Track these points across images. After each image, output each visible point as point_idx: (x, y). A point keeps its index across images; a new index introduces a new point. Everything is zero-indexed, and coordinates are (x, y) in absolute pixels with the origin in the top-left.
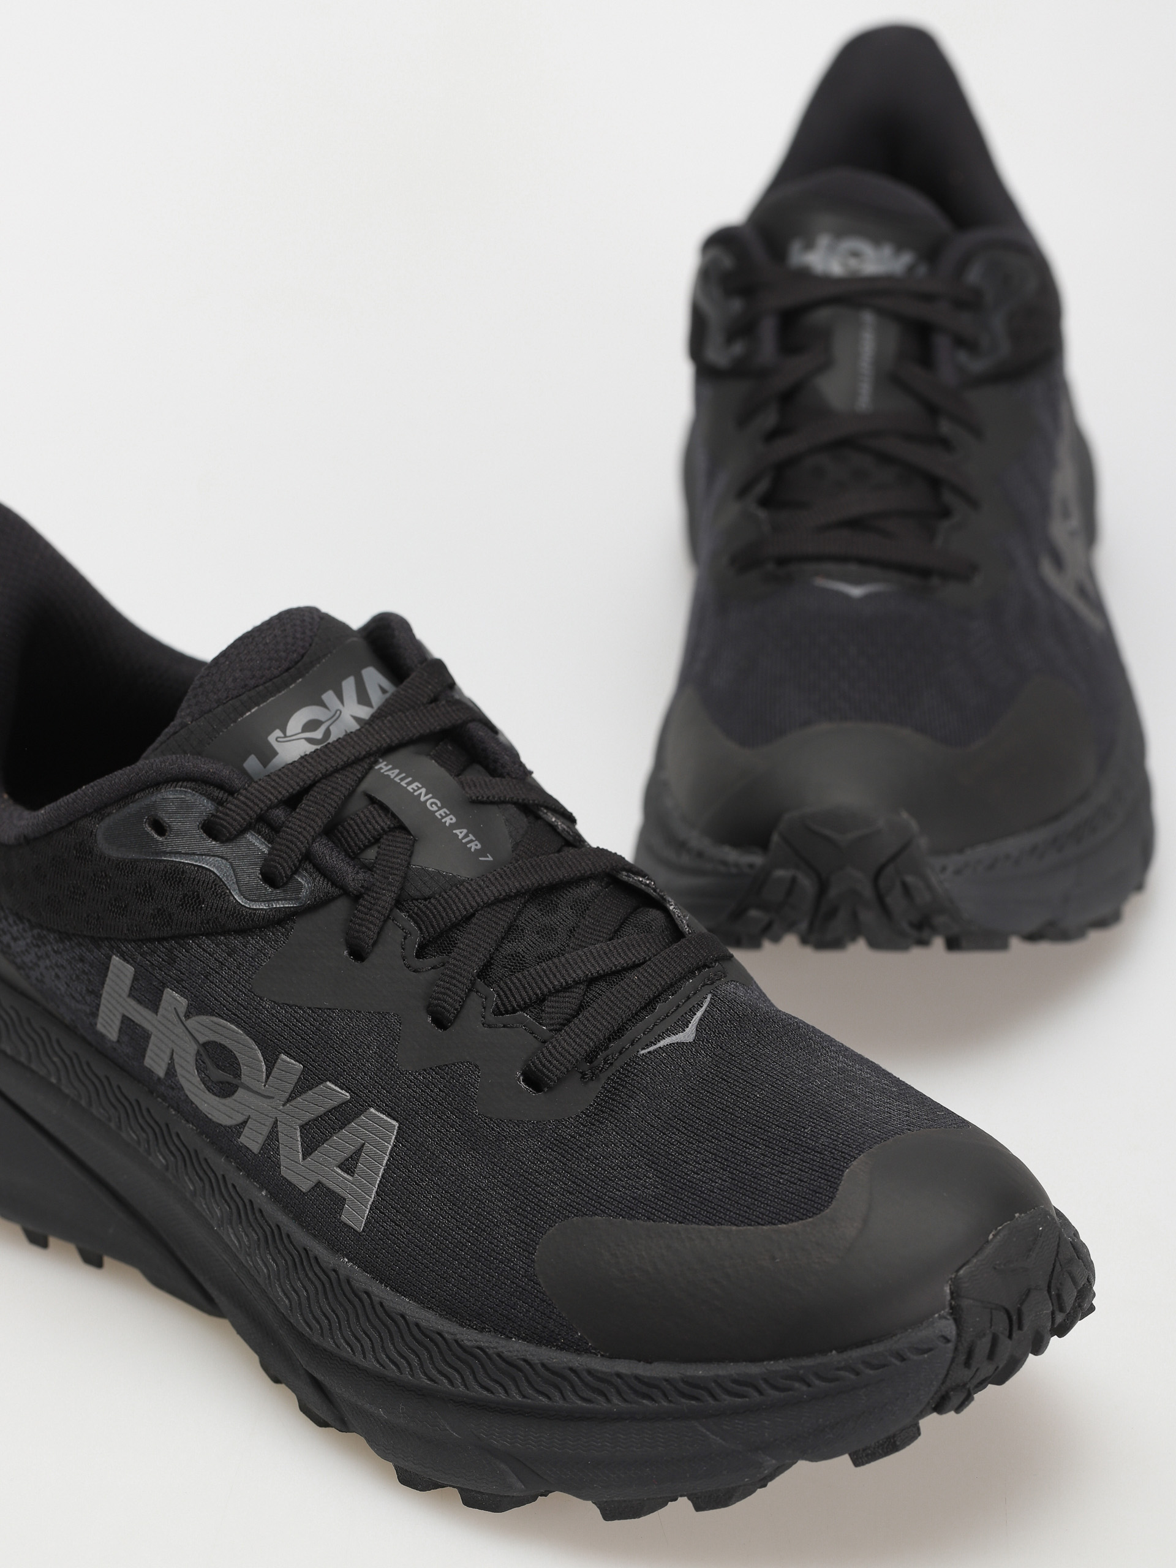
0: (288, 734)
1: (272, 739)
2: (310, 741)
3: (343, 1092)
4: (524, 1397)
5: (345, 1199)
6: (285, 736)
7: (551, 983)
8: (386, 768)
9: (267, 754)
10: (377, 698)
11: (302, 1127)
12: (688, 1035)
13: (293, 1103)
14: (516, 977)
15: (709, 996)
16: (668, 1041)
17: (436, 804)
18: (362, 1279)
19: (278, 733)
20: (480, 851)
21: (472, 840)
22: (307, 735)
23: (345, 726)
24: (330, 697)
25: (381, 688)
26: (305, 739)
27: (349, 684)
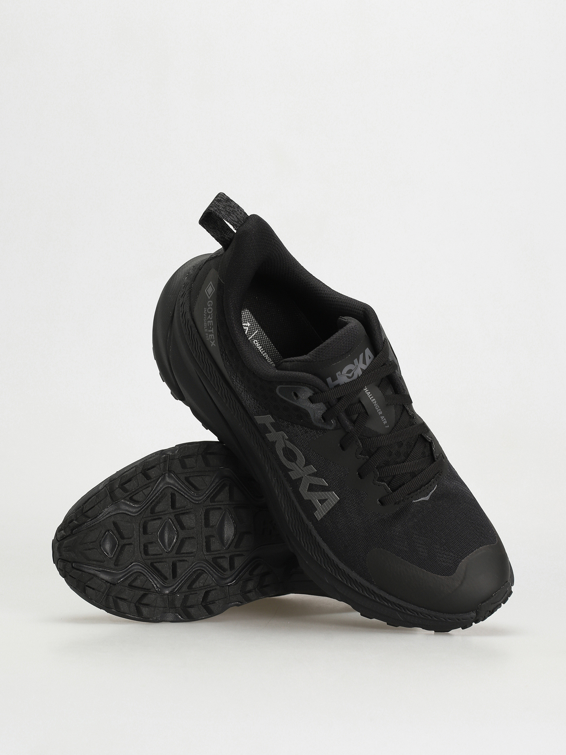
0: (342, 374)
1: (337, 374)
2: (348, 377)
3: (327, 483)
4: (351, 585)
5: (317, 509)
6: (341, 374)
7: (395, 473)
8: (367, 391)
9: (334, 379)
10: (368, 361)
11: (310, 484)
12: (427, 498)
13: (310, 477)
14: (386, 468)
15: (436, 485)
16: (422, 499)
17: (378, 407)
18: (315, 532)
19: (339, 373)
20: (386, 425)
21: (385, 421)
22: (347, 375)
23: (359, 372)
24: (356, 361)
25: (370, 358)
26: (347, 376)
27: (361, 356)
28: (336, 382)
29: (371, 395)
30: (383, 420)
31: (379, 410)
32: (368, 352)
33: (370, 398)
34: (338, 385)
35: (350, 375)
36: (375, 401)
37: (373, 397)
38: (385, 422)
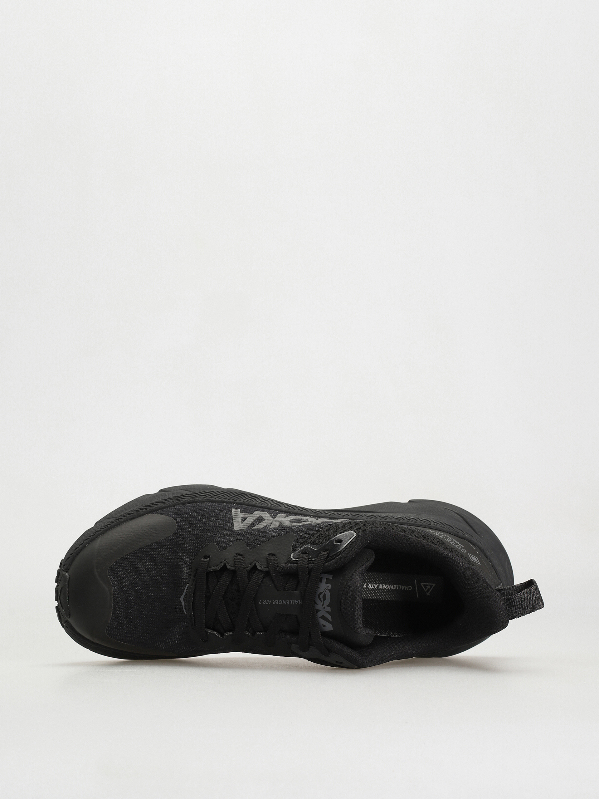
0: (327, 590)
1: (330, 585)
5: (241, 513)
9: (328, 581)
10: (322, 622)
12: (182, 598)
16: (184, 593)
17: (280, 603)
19: (330, 588)
20: (262, 602)
21: (266, 603)
22: (323, 594)
23: (319, 605)
24: (329, 609)
25: (324, 626)
26: (322, 592)
27: (330, 618)
28: (324, 581)
29: (294, 604)
30: (268, 601)
31: (277, 602)
32: (329, 627)
33: (291, 601)
34: (321, 581)
35: (321, 596)
36: (287, 603)
37: (291, 604)
38: (264, 602)
